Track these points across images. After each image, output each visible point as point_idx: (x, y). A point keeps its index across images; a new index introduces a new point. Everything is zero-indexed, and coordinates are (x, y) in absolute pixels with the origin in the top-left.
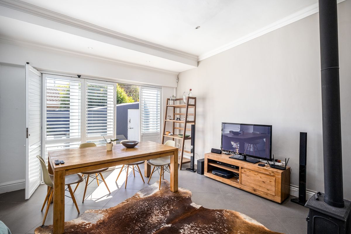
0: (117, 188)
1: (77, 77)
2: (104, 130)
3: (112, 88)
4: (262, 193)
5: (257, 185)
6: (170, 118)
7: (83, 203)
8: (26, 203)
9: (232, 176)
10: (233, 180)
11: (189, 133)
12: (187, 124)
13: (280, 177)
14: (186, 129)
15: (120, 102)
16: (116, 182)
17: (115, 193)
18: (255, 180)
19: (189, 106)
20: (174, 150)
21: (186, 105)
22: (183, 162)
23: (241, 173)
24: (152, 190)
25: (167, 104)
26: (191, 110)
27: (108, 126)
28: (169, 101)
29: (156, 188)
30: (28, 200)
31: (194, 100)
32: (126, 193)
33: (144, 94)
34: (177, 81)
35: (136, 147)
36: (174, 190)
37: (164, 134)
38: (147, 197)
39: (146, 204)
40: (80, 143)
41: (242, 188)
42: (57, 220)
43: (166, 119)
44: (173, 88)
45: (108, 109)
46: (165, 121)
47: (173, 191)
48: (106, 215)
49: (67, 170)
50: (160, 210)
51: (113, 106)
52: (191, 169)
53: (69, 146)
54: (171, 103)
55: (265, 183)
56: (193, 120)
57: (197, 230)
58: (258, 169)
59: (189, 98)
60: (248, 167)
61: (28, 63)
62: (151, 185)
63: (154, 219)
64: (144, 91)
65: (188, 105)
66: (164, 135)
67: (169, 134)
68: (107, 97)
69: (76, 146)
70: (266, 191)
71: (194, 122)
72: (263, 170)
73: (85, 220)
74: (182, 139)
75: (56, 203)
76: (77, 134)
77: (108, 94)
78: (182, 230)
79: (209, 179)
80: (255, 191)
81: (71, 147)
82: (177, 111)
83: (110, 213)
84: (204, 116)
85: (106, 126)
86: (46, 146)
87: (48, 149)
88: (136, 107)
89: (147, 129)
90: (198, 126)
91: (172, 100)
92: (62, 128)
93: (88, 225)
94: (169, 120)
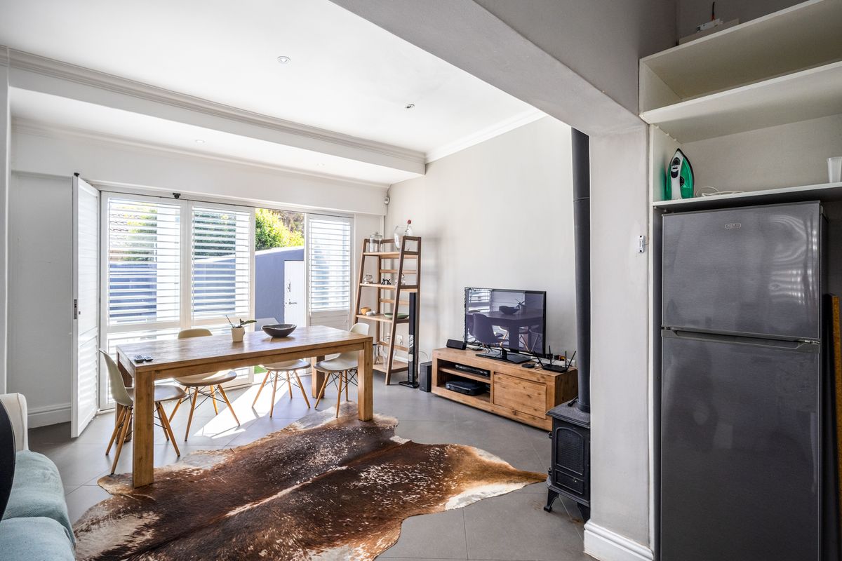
0: (255, 418)
1: (173, 196)
2: (230, 304)
3: (247, 218)
4: (526, 416)
5: (518, 403)
6: (371, 280)
7: (186, 440)
8: (73, 444)
9: (481, 390)
10: (482, 398)
11: (405, 310)
12: (402, 292)
13: (553, 384)
14: (400, 302)
15: (269, 244)
16: (253, 407)
17: (249, 425)
18: (515, 394)
19: (405, 256)
20: (364, 341)
21: (400, 252)
22: (392, 368)
23: (494, 382)
24: (323, 418)
25: (364, 251)
26: (411, 263)
27: (236, 296)
28: (367, 243)
29: (330, 415)
30: (75, 439)
31: (416, 243)
32: (272, 425)
33: (314, 230)
34: (386, 202)
35: (291, 335)
36: (365, 417)
37: (357, 313)
38: (310, 430)
39: (308, 439)
40: (179, 330)
41: (495, 410)
42: (141, 459)
43: (361, 282)
44: (378, 217)
45: (238, 261)
46: (360, 287)
47: (363, 419)
48: (229, 458)
49: (158, 371)
50: (332, 447)
51: (248, 255)
52: (410, 383)
53: (155, 337)
54: (372, 248)
55: (530, 398)
56: (414, 283)
57: (390, 472)
58: (520, 372)
59: (405, 238)
60: (505, 371)
61: (77, 175)
62: (324, 411)
63: (319, 460)
64: (314, 225)
65: (404, 253)
66: (358, 316)
67: (368, 313)
68: (234, 237)
69: (171, 336)
70: (532, 412)
71: (418, 287)
72: (528, 374)
73: (191, 464)
74: (392, 322)
75: (139, 429)
76: (171, 313)
77: (238, 230)
78: (365, 473)
79: (441, 399)
80: (515, 414)
81: (159, 339)
82: (387, 264)
83: (237, 454)
84: (437, 275)
85: (234, 297)
86: (109, 336)
87: (112, 343)
88: (298, 256)
89: (323, 303)
90: (426, 295)
91: (375, 241)
92: (140, 300)
93: (196, 472)
94: (369, 285)
